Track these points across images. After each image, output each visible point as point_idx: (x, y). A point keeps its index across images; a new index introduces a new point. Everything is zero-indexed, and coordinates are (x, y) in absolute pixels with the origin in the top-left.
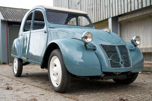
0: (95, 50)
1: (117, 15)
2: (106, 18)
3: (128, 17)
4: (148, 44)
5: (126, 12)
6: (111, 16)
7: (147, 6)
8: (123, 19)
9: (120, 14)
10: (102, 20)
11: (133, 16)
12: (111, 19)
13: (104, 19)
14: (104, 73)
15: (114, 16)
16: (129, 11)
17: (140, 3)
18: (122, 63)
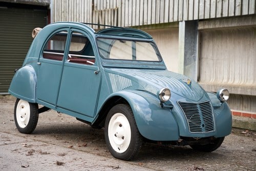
0: (171, 108)
1: (196, 18)
2: (176, 20)
3: (215, 25)
4: (248, 78)
5: (213, 16)
6: (185, 19)
7: (250, 14)
8: (206, 27)
9: (202, 18)
10: (166, 21)
11: (226, 26)
12: (184, 23)
13: (171, 21)
14: (181, 137)
15: (191, 19)
16: (219, 16)
17: (239, 5)
18: (203, 126)
